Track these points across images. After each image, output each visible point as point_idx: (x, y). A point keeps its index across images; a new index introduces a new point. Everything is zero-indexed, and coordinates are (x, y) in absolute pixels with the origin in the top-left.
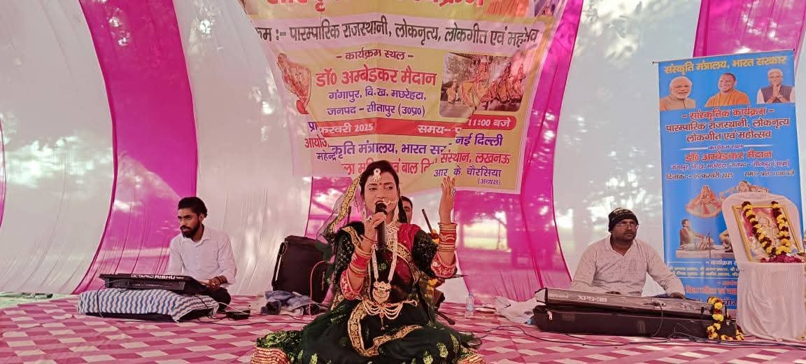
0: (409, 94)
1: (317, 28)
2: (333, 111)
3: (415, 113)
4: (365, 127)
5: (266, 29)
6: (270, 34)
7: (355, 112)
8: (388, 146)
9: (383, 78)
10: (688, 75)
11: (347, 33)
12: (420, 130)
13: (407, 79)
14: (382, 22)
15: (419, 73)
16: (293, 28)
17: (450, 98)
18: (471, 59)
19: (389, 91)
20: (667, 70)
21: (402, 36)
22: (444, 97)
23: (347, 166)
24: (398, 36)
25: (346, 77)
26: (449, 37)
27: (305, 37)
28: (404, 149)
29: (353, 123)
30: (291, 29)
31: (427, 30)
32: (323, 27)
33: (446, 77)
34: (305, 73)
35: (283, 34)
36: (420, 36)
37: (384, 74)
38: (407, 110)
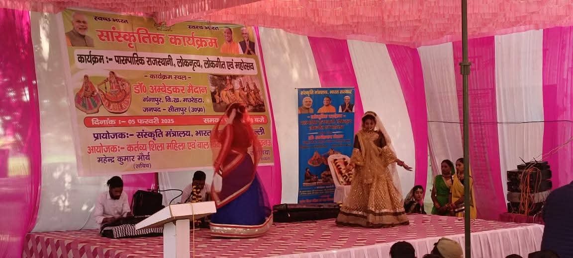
0: (194, 100)
1: (130, 57)
2: (146, 109)
3: (199, 111)
4: (168, 121)
5: (100, 56)
6: (103, 59)
7: (160, 111)
8: (185, 133)
9: (176, 92)
10: (311, 96)
11: (150, 63)
12: (205, 121)
13: (191, 91)
14: (169, 59)
15: (197, 87)
16: (117, 56)
17: (218, 101)
18: (222, 78)
19: (181, 99)
20: (302, 93)
21: (181, 66)
22: (214, 100)
23: (159, 145)
24: (179, 66)
25: (152, 89)
26: (207, 66)
27: (124, 62)
28: (197, 134)
29: (160, 117)
30: (115, 57)
31: (194, 62)
32: (134, 57)
33: (213, 89)
34: (127, 84)
35: (111, 59)
36: (191, 65)
37: (176, 89)
38: (194, 110)
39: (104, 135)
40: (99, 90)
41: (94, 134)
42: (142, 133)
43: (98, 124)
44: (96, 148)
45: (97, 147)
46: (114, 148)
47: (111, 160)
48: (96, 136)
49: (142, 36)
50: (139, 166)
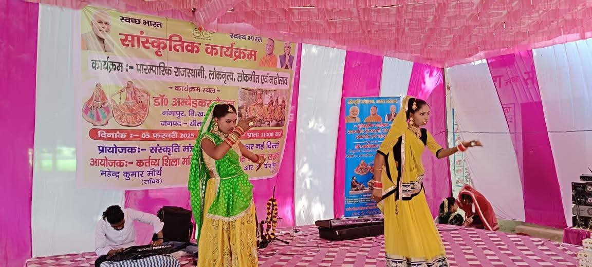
1: (156, 66)
2: (165, 123)
4: (187, 135)
5: (119, 63)
6: (122, 66)
7: (180, 125)
9: (201, 105)
11: (177, 74)
14: (201, 70)
16: (140, 65)
17: (244, 116)
21: (213, 78)
24: (210, 78)
25: (175, 102)
26: (240, 79)
27: (147, 71)
29: (179, 132)
30: (138, 65)
31: (227, 74)
32: (160, 67)
33: (241, 103)
34: (146, 96)
35: (131, 68)
36: (223, 78)
37: (202, 103)
39: (110, 149)
40: (112, 100)
41: (99, 147)
42: (156, 148)
43: (105, 137)
44: (100, 161)
45: (102, 160)
46: (120, 163)
47: (116, 174)
48: (101, 149)
49: (174, 43)
50: (147, 181)
